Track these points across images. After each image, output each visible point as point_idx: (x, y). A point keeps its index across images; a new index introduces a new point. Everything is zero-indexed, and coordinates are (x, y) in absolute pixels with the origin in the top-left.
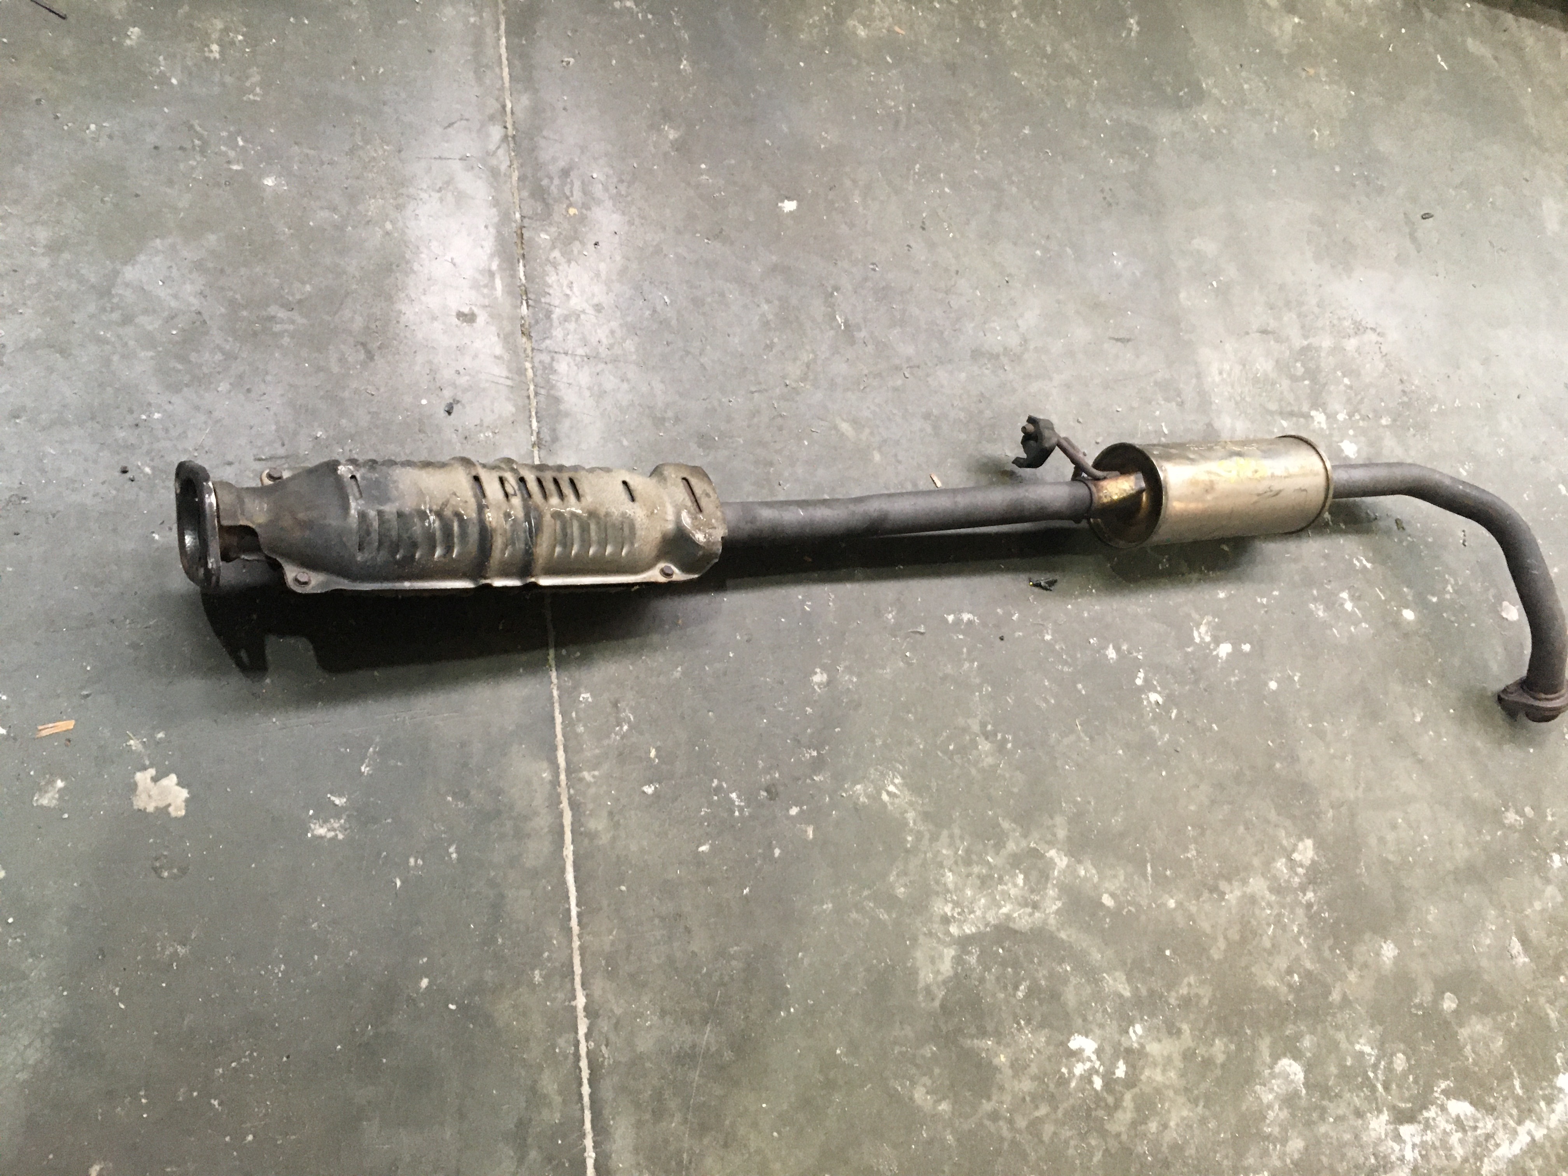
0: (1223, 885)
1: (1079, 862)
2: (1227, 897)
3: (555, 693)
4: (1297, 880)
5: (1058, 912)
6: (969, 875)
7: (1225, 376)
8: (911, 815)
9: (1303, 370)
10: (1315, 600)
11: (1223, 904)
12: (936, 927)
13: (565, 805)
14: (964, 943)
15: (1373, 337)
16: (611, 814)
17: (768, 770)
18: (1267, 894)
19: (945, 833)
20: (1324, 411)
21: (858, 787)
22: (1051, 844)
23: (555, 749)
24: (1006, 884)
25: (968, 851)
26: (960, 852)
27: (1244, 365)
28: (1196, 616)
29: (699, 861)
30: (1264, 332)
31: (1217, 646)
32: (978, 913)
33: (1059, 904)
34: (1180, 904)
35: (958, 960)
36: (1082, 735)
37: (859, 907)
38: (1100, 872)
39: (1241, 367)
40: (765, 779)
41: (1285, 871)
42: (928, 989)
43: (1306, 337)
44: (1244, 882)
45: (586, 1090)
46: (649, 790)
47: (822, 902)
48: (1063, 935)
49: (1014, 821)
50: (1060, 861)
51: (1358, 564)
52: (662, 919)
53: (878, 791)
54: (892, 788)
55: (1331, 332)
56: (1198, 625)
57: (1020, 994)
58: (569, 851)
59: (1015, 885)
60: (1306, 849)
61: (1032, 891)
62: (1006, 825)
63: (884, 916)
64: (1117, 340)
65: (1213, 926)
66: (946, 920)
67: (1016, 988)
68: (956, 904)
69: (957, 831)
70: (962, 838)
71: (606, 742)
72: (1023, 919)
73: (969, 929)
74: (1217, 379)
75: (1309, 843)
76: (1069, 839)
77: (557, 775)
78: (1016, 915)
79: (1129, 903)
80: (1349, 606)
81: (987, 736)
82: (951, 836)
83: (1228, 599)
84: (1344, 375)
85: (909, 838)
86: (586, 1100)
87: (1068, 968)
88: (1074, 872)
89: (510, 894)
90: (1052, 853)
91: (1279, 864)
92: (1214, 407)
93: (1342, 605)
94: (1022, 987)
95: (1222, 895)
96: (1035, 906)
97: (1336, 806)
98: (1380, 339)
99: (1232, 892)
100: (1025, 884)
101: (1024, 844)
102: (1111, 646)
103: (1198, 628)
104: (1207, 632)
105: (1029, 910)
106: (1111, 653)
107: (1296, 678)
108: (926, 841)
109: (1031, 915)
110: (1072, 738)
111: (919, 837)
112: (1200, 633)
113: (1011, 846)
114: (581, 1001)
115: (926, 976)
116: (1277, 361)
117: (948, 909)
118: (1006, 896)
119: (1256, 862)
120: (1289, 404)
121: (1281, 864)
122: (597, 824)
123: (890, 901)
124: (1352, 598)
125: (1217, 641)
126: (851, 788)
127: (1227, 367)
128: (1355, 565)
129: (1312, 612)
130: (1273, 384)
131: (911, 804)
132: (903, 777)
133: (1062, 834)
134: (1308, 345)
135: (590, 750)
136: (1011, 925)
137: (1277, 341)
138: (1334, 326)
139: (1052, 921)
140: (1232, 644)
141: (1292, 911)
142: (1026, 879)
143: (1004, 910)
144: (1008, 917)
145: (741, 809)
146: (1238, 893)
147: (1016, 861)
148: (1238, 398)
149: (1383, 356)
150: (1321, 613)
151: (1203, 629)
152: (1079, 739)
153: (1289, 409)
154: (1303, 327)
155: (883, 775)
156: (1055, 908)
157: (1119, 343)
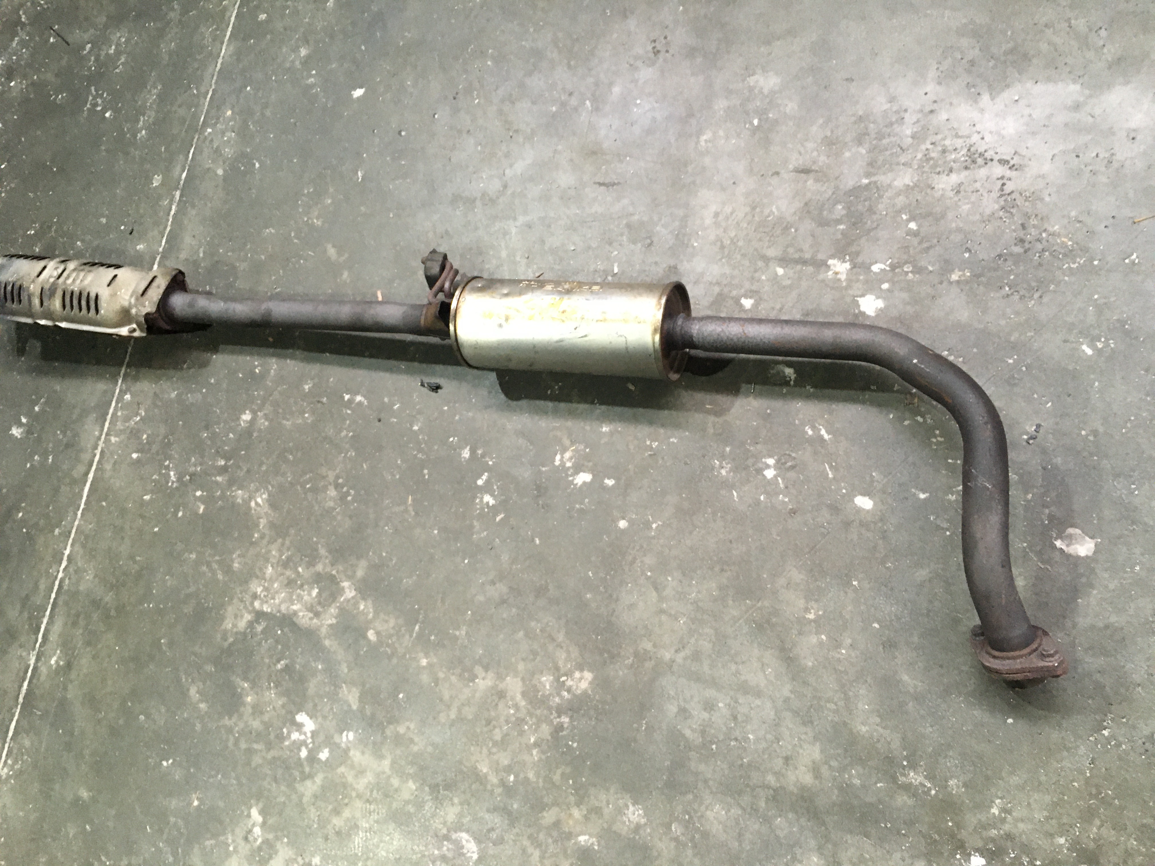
0: (478, 670)
1: (364, 599)
2: (477, 681)
3: (117, 391)
4: (557, 700)
5: (331, 626)
6: (282, 574)
7: (721, 218)
8: (263, 522)
9: (844, 212)
10: (722, 457)
11: (471, 684)
12: (247, 598)
13: (98, 452)
14: (260, 615)
15: (999, 170)
16: (115, 463)
17: (195, 465)
18: (519, 697)
19: (280, 541)
20: (851, 261)
21: (240, 492)
22: (350, 578)
23: (105, 420)
24: (304, 591)
25: (289, 559)
26: (283, 557)
27: (754, 208)
28: (567, 442)
29: (143, 504)
30: (806, 171)
31: (577, 472)
32: (277, 601)
33: (334, 621)
34: (430, 665)
35: (251, 625)
36: (411, 509)
37: (208, 564)
38: (376, 613)
39: (748, 209)
40: (192, 469)
41: (548, 687)
42: (225, 633)
43: (868, 175)
44: (500, 677)
45: (53, 596)
46: (135, 456)
47: (191, 553)
48: (327, 643)
49: (330, 551)
50: (350, 593)
51: (810, 432)
52: (115, 527)
53: (250, 498)
54: (259, 500)
55: (920, 167)
56: (564, 450)
57: (279, 666)
58: (91, 476)
59: (309, 594)
60: (581, 679)
61: (319, 603)
62: (323, 551)
63: (220, 577)
64: (601, 184)
65: (451, 697)
66: (255, 596)
67: (279, 661)
68: (266, 589)
69: (287, 542)
70: (288, 549)
71: (127, 424)
72: (304, 618)
73: (266, 608)
74: (708, 221)
75: (588, 676)
76: (364, 580)
77: (101, 435)
78: (301, 614)
79: (388, 645)
80: (770, 474)
81: (337, 486)
82: (283, 544)
83: (611, 434)
84: (912, 219)
85: (256, 535)
86: (52, 600)
87: (320, 667)
88: (356, 605)
89: (63, 487)
90: (346, 584)
91: (544, 679)
92: (690, 250)
93: (759, 471)
94: (282, 662)
95: (473, 678)
96: (317, 614)
97: (641, 657)
98: (1008, 173)
99: (484, 679)
100: (316, 596)
101: (328, 569)
102: (468, 448)
103: (563, 453)
104: (571, 458)
105: (311, 615)
106: (466, 454)
107: (654, 526)
108: (265, 542)
109: (311, 619)
110: (402, 508)
111: (262, 537)
112: (562, 457)
113: (319, 568)
114: (67, 552)
115: (228, 625)
116: (806, 204)
117: (259, 590)
118: (300, 598)
119: (521, 666)
120: (801, 250)
121: (546, 681)
122: (108, 467)
123: (228, 570)
124: (779, 465)
125: (578, 469)
126: (235, 491)
127: (728, 209)
128: (807, 432)
129: (713, 468)
130: (787, 228)
131: (266, 514)
132: (269, 495)
133: (360, 573)
134: (870, 183)
135: (119, 425)
136: (295, 619)
137: (817, 180)
138: (928, 160)
139: (324, 631)
140: (594, 476)
141: (538, 725)
142: (319, 594)
143: (295, 607)
144: (295, 613)
145: (173, 482)
146: (489, 683)
147: (318, 579)
148: (727, 242)
149: (1002, 196)
150: (723, 472)
151: (567, 455)
152: (406, 511)
153: (796, 256)
154: (871, 164)
155: (257, 490)
156: (330, 622)
157: (602, 188)
